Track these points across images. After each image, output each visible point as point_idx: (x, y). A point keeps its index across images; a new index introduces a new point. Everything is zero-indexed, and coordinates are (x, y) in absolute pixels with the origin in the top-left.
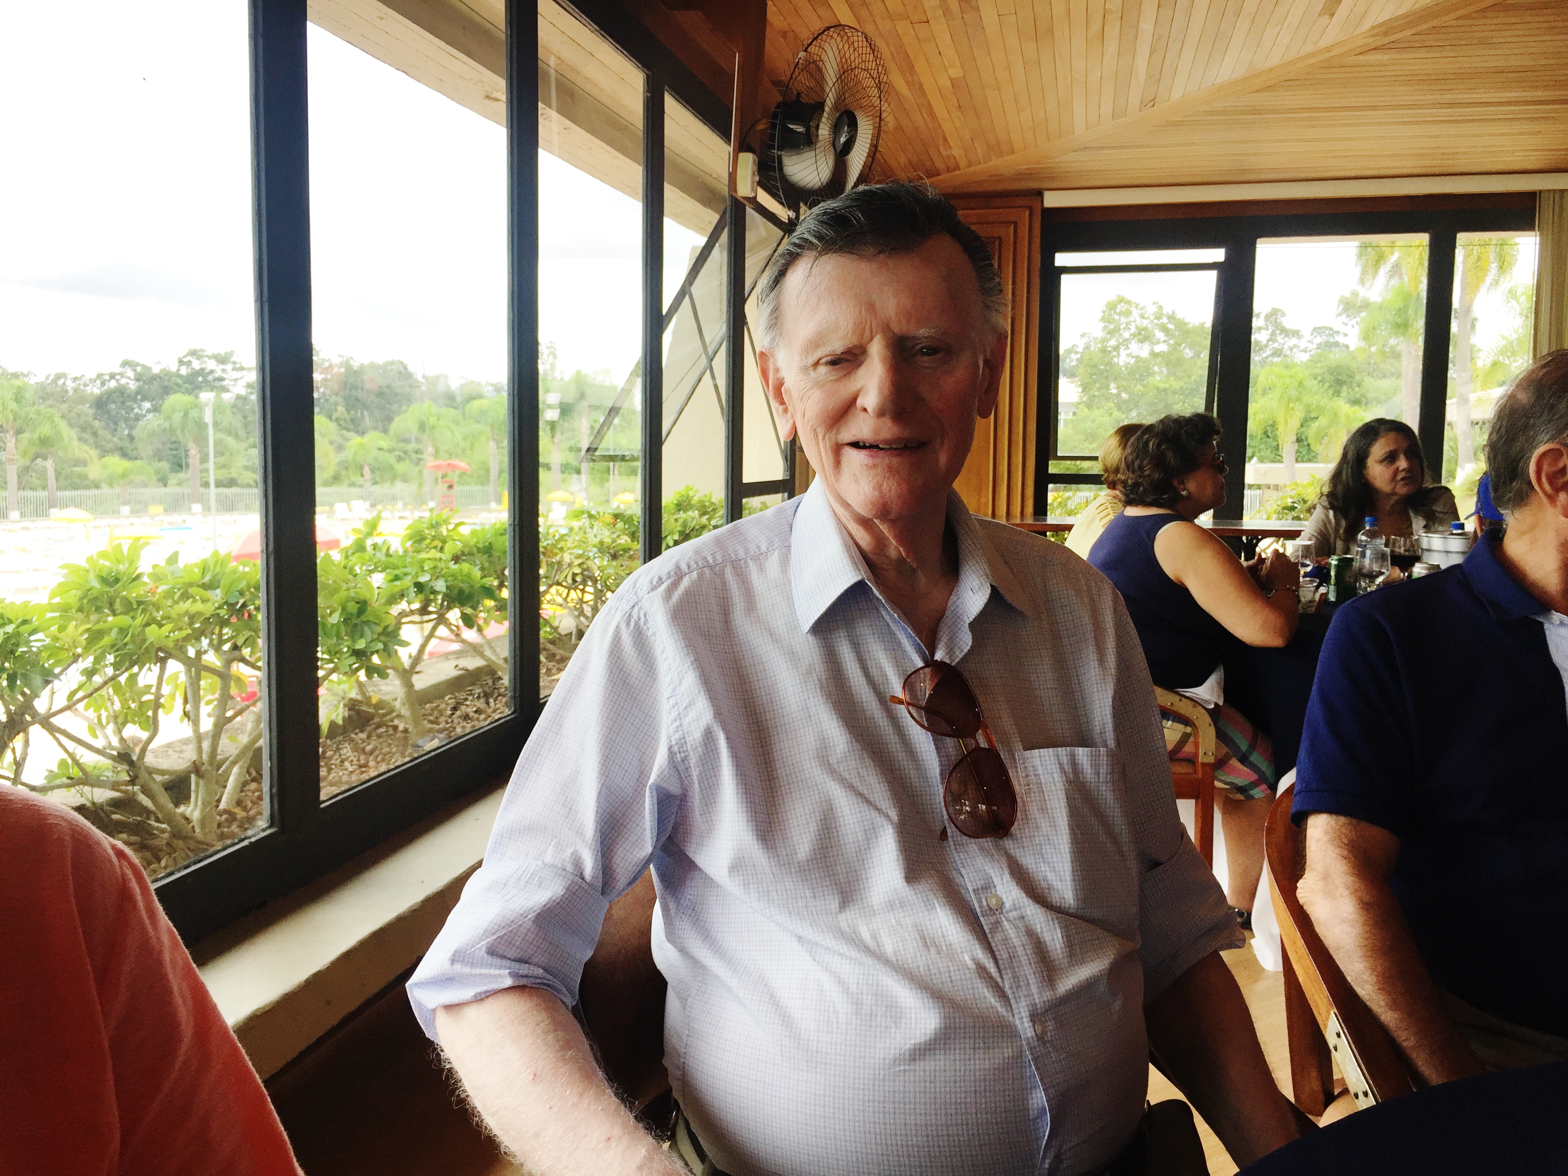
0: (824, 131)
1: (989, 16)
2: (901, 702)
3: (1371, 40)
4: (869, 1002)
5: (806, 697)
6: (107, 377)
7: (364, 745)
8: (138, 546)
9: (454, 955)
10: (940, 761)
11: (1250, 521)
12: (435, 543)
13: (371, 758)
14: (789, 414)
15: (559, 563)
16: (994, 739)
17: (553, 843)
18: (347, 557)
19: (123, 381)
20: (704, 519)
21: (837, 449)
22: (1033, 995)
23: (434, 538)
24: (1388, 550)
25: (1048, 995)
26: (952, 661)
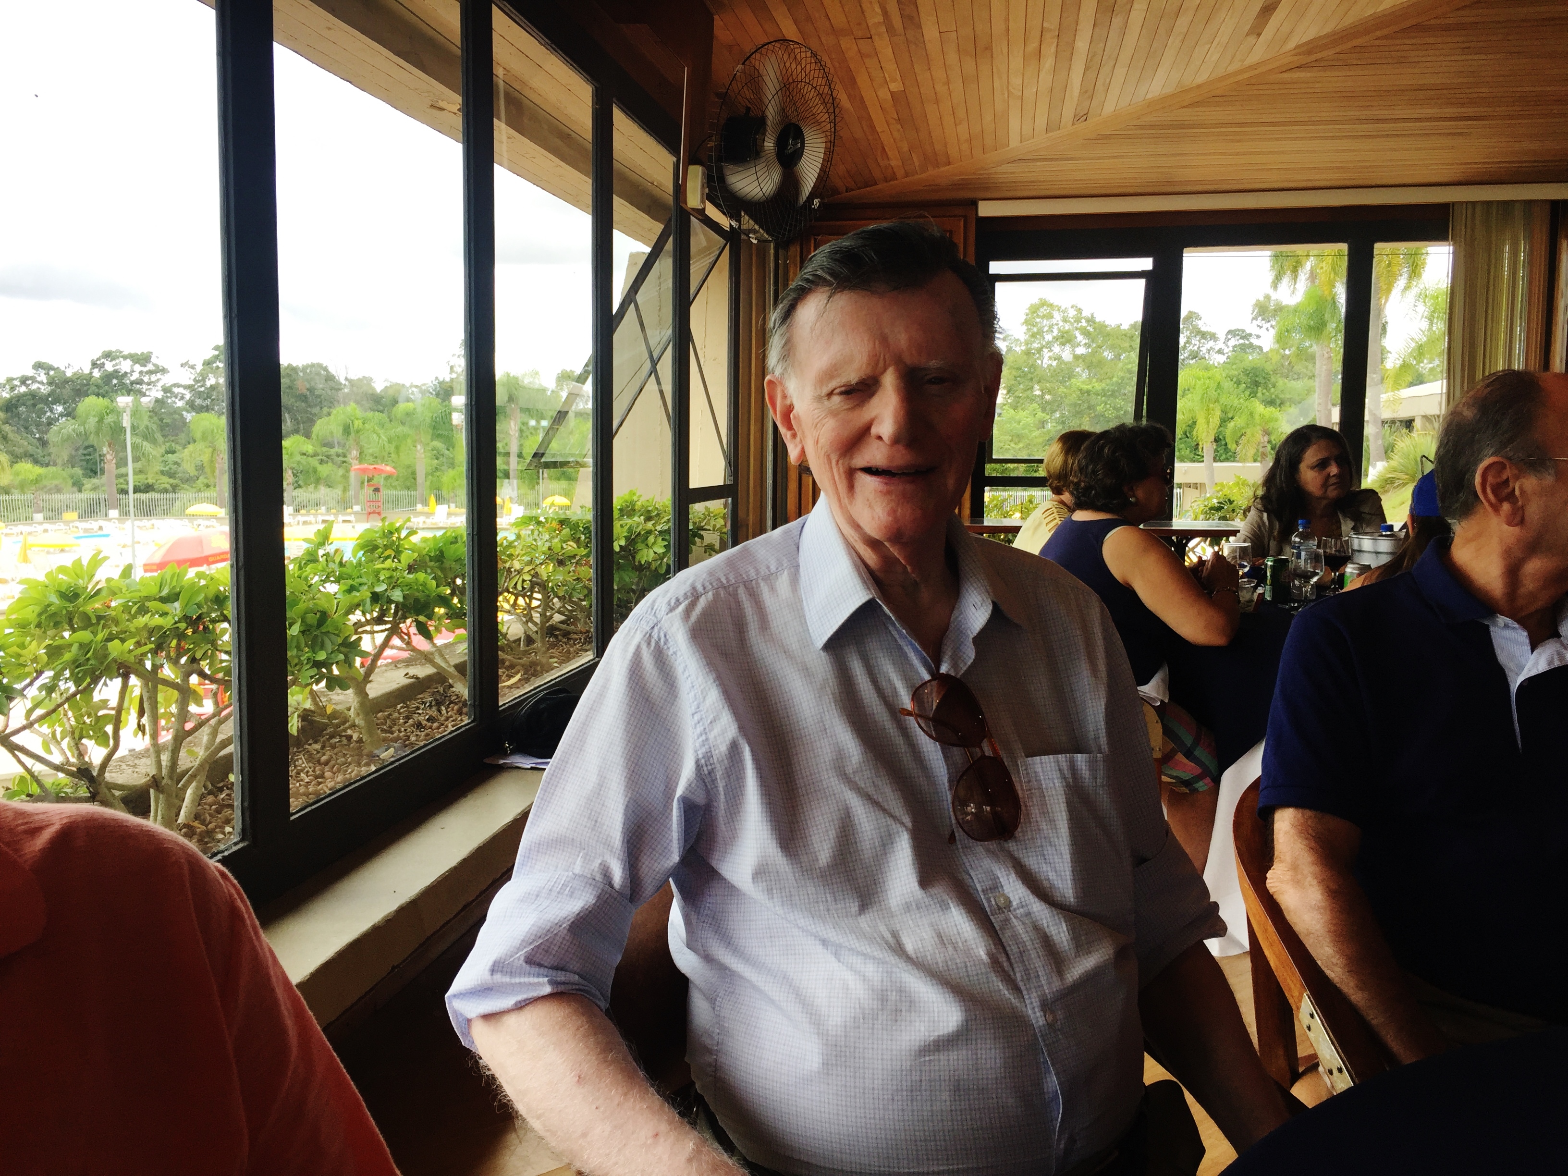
0: (769, 144)
1: (930, 32)
2: (909, 714)
3: (1296, 58)
4: (893, 998)
5: (822, 710)
6: (17, 383)
7: (318, 755)
8: (97, 561)
9: (494, 965)
10: (948, 769)
11: (1179, 523)
12: (387, 553)
13: (327, 768)
14: (798, 439)
15: (509, 569)
16: (998, 748)
17: (581, 855)
18: (300, 568)
19: (34, 387)
20: (650, 525)
21: (850, 474)
22: (1042, 986)
23: (386, 547)
24: (1321, 551)
25: (1057, 985)
26: (957, 674)
